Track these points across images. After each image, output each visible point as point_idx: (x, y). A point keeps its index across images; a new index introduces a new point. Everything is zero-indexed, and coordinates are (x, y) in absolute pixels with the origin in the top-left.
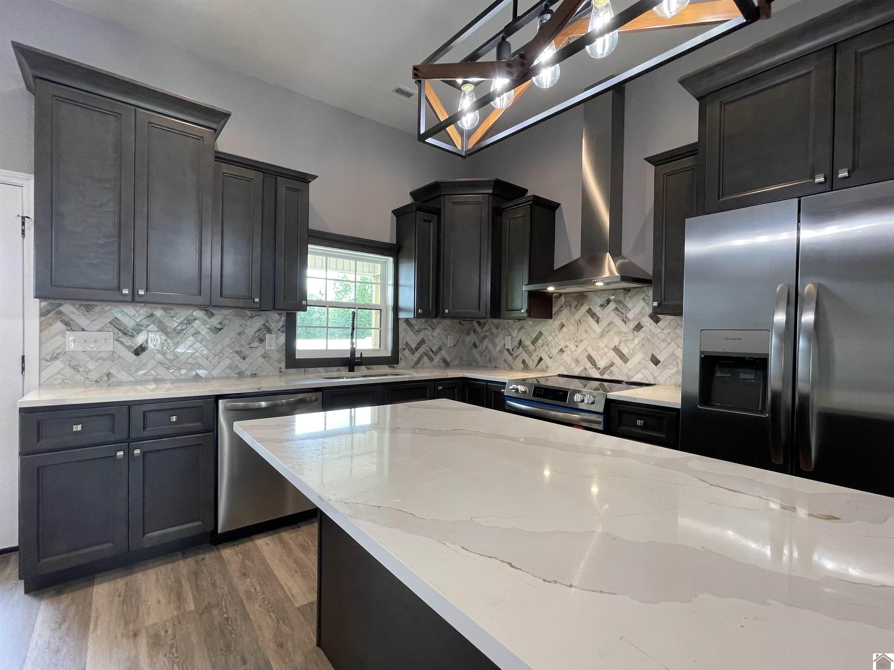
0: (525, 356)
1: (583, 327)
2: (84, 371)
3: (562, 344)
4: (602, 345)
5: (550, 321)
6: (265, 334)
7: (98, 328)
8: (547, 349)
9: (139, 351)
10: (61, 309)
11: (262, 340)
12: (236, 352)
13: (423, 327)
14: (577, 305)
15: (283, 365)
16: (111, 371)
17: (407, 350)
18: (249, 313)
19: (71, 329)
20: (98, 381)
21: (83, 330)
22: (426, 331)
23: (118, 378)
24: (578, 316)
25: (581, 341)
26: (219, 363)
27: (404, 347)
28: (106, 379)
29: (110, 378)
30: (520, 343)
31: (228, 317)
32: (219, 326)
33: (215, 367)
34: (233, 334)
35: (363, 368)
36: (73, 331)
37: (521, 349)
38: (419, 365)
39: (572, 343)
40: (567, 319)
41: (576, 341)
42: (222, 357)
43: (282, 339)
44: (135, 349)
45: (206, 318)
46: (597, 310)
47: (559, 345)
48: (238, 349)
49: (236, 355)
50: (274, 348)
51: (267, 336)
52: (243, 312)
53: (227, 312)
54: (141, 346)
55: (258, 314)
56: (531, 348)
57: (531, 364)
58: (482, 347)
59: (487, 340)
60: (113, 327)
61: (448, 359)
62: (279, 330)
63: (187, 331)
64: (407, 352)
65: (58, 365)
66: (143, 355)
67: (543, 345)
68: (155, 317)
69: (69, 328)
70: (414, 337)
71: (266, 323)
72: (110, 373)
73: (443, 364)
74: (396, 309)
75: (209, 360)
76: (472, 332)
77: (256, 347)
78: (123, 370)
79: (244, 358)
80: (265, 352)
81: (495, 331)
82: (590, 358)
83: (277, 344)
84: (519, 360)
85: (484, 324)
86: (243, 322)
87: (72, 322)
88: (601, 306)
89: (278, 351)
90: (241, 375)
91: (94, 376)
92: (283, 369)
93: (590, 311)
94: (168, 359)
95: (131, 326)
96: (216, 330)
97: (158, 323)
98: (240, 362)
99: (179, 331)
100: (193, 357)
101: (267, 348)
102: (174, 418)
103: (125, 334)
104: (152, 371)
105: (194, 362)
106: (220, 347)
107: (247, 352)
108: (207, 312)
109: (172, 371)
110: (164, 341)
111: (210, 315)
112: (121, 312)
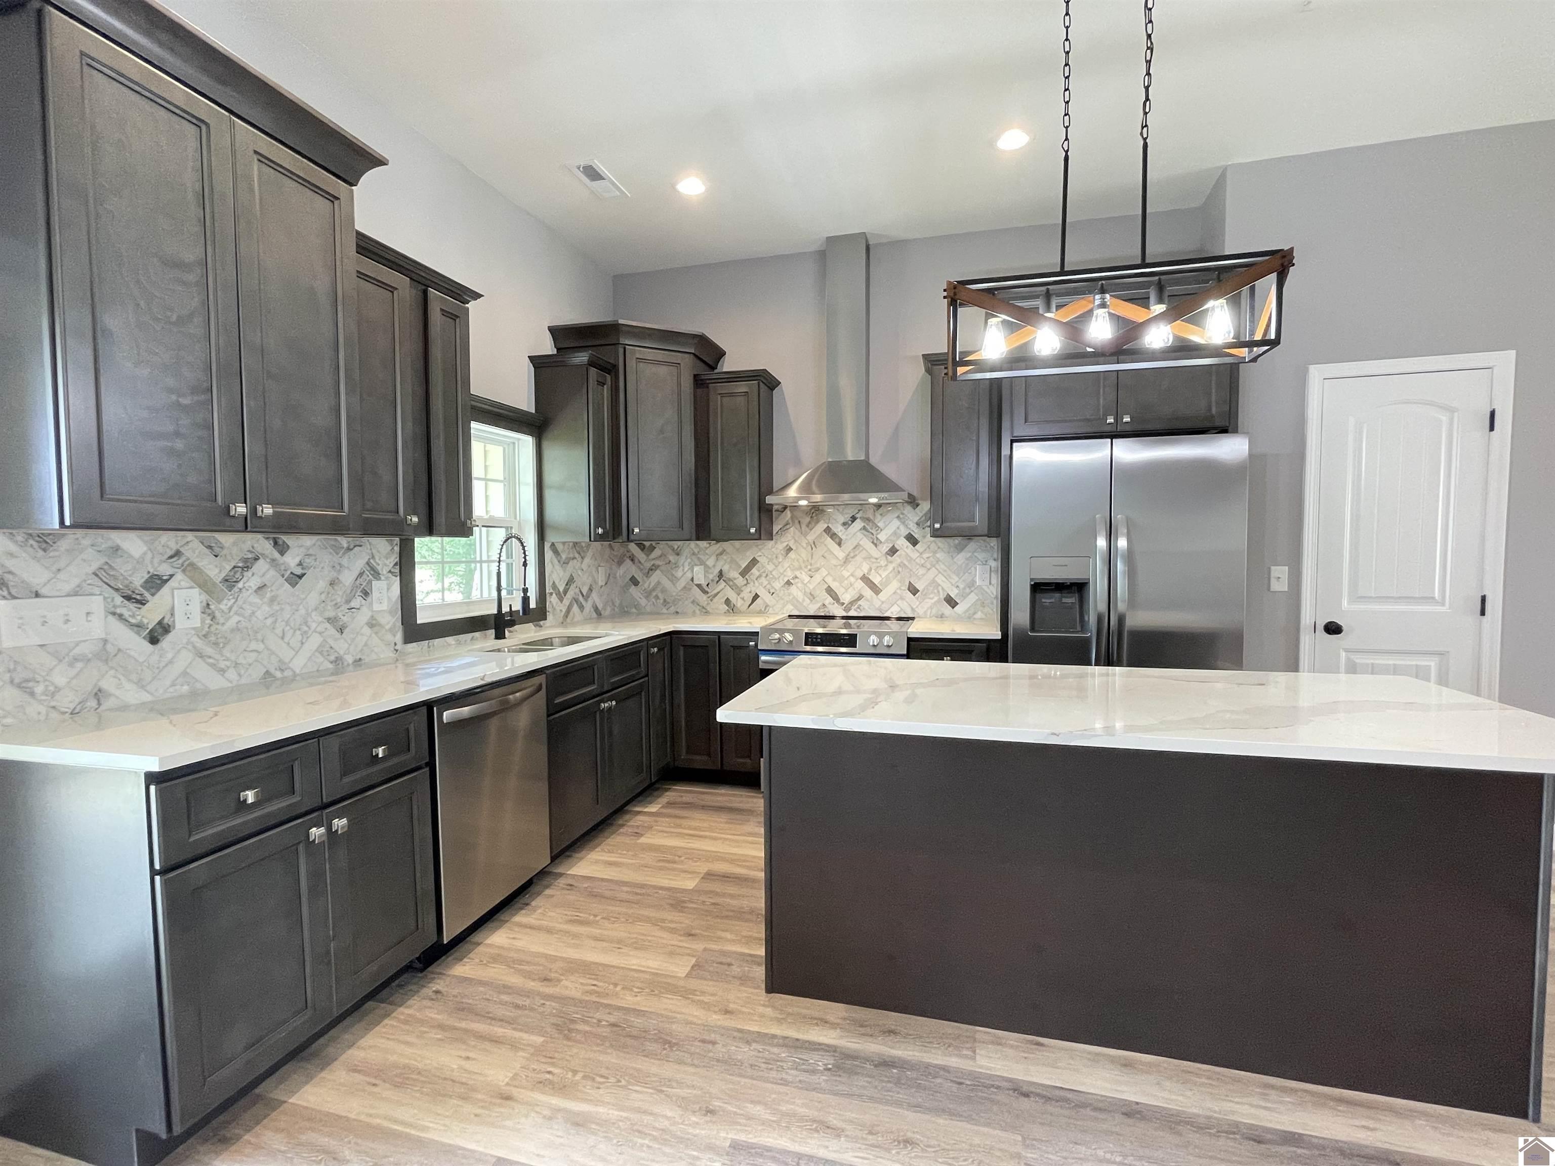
0: (732, 595)
1: (819, 552)
2: (44, 693)
3: (789, 575)
4: (846, 574)
5: (771, 543)
6: (370, 582)
7: (68, 588)
8: (765, 583)
9: (158, 633)
11: (366, 594)
12: (329, 620)
13: (572, 556)
14: (810, 523)
15: (399, 637)
16: (105, 684)
17: (554, 595)
18: (343, 541)
19: (10, 593)
20: (77, 711)
21: (37, 595)
22: (575, 561)
23: (117, 698)
24: (811, 537)
25: (818, 570)
26: (302, 643)
27: (552, 591)
28: (93, 703)
29: (102, 702)
30: (721, 574)
31: (311, 552)
32: (299, 571)
33: (297, 652)
34: (322, 584)
35: (509, 629)
36: (15, 598)
37: (722, 584)
38: (568, 620)
39: (803, 573)
40: (796, 541)
41: (810, 570)
42: (306, 632)
43: (396, 588)
44: (151, 631)
45: (276, 555)
46: (838, 529)
47: (785, 576)
48: (331, 614)
49: (328, 625)
50: (385, 606)
51: (375, 583)
52: (336, 540)
53: (308, 541)
54: (160, 623)
55: (358, 543)
56: (740, 581)
57: (741, 604)
58: (649, 583)
59: (658, 572)
60: (101, 583)
61: (600, 607)
62: (390, 572)
63: (244, 583)
64: (555, 599)
66: (166, 642)
67: (760, 576)
68: (183, 558)
69: (5, 593)
70: (562, 572)
71: (372, 561)
72: (100, 690)
73: (594, 615)
74: (544, 526)
75: (286, 640)
76: (628, 561)
77: (358, 607)
78: (129, 680)
79: (341, 631)
80: (373, 616)
81: (672, 558)
82: (830, 591)
83: (389, 598)
84: (720, 600)
85: (652, 548)
86: (336, 559)
87: (10, 577)
88: (844, 524)
89: (391, 612)
90: (339, 663)
91: (67, 701)
92: (400, 645)
93: (828, 530)
94: (216, 644)
95: (138, 580)
96: (295, 579)
97: (191, 569)
98: (336, 640)
99: (230, 582)
100: (259, 636)
101: (376, 607)
102: (380, 752)
103: (128, 598)
104: (185, 674)
105: (261, 647)
106: (302, 611)
107: (345, 619)
108: (276, 543)
109: (222, 671)
110: (205, 608)
111: (283, 547)
112: (117, 550)
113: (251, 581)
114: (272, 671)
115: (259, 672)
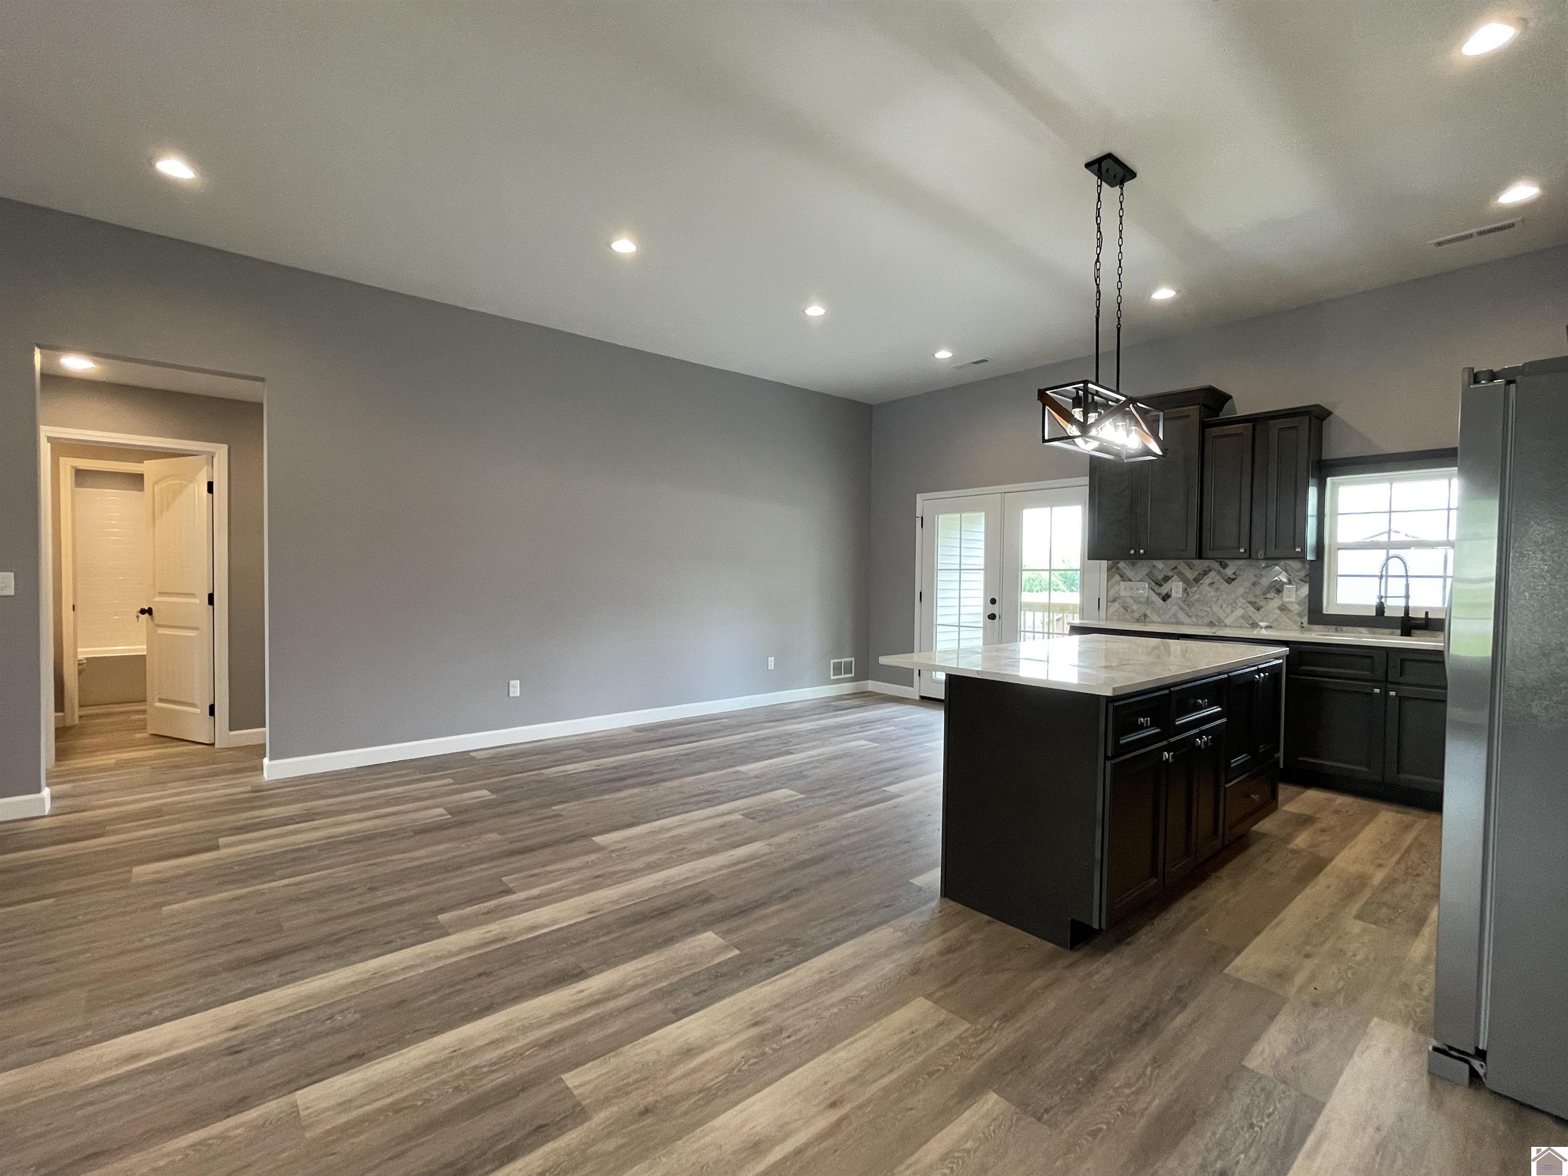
6: (1283, 585)
7: (1140, 578)
9: (1166, 597)
10: (1119, 565)
11: (1280, 592)
12: (1250, 603)
15: (1305, 620)
16: (1147, 613)
18: (1264, 562)
20: (1139, 619)
21: (1131, 581)
23: (1151, 618)
26: (1232, 612)
28: (1143, 618)
29: (1146, 618)
31: (1243, 568)
32: (1233, 577)
33: (1228, 616)
34: (1247, 584)
36: (1125, 581)
42: (1235, 607)
43: (1305, 590)
44: (1164, 596)
45: (1222, 569)
48: (1252, 599)
49: (1249, 605)
50: (1293, 599)
51: (1286, 586)
52: (1257, 563)
53: (1241, 562)
54: (1167, 594)
55: (1274, 563)
60: (1148, 578)
62: (1301, 580)
63: (1204, 581)
65: (1116, 605)
66: (1168, 601)
68: (1178, 569)
69: (1122, 579)
75: (1223, 609)
77: (1272, 598)
78: (1155, 613)
79: (1258, 609)
80: (1283, 605)
83: (1298, 597)
86: (1256, 573)
87: (1124, 574)
89: (1301, 604)
90: (1253, 626)
91: (1136, 615)
92: (1305, 624)
94: (1188, 605)
95: (1160, 577)
96: (1230, 581)
97: (1181, 574)
98: (1254, 613)
99: (1197, 580)
100: (1209, 605)
101: (1288, 600)
103: (1156, 584)
104: (1174, 614)
105: (1209, 610)
106: (1233, 596)
107: (1262, 603)
108: (1221, 563)
109: (1190, 617)
110: (1185, 590)
111: (1224, 566)
112: (1154, 566)
113: (1207, 580)
114: (1214, 621)
115: (1207, 620)
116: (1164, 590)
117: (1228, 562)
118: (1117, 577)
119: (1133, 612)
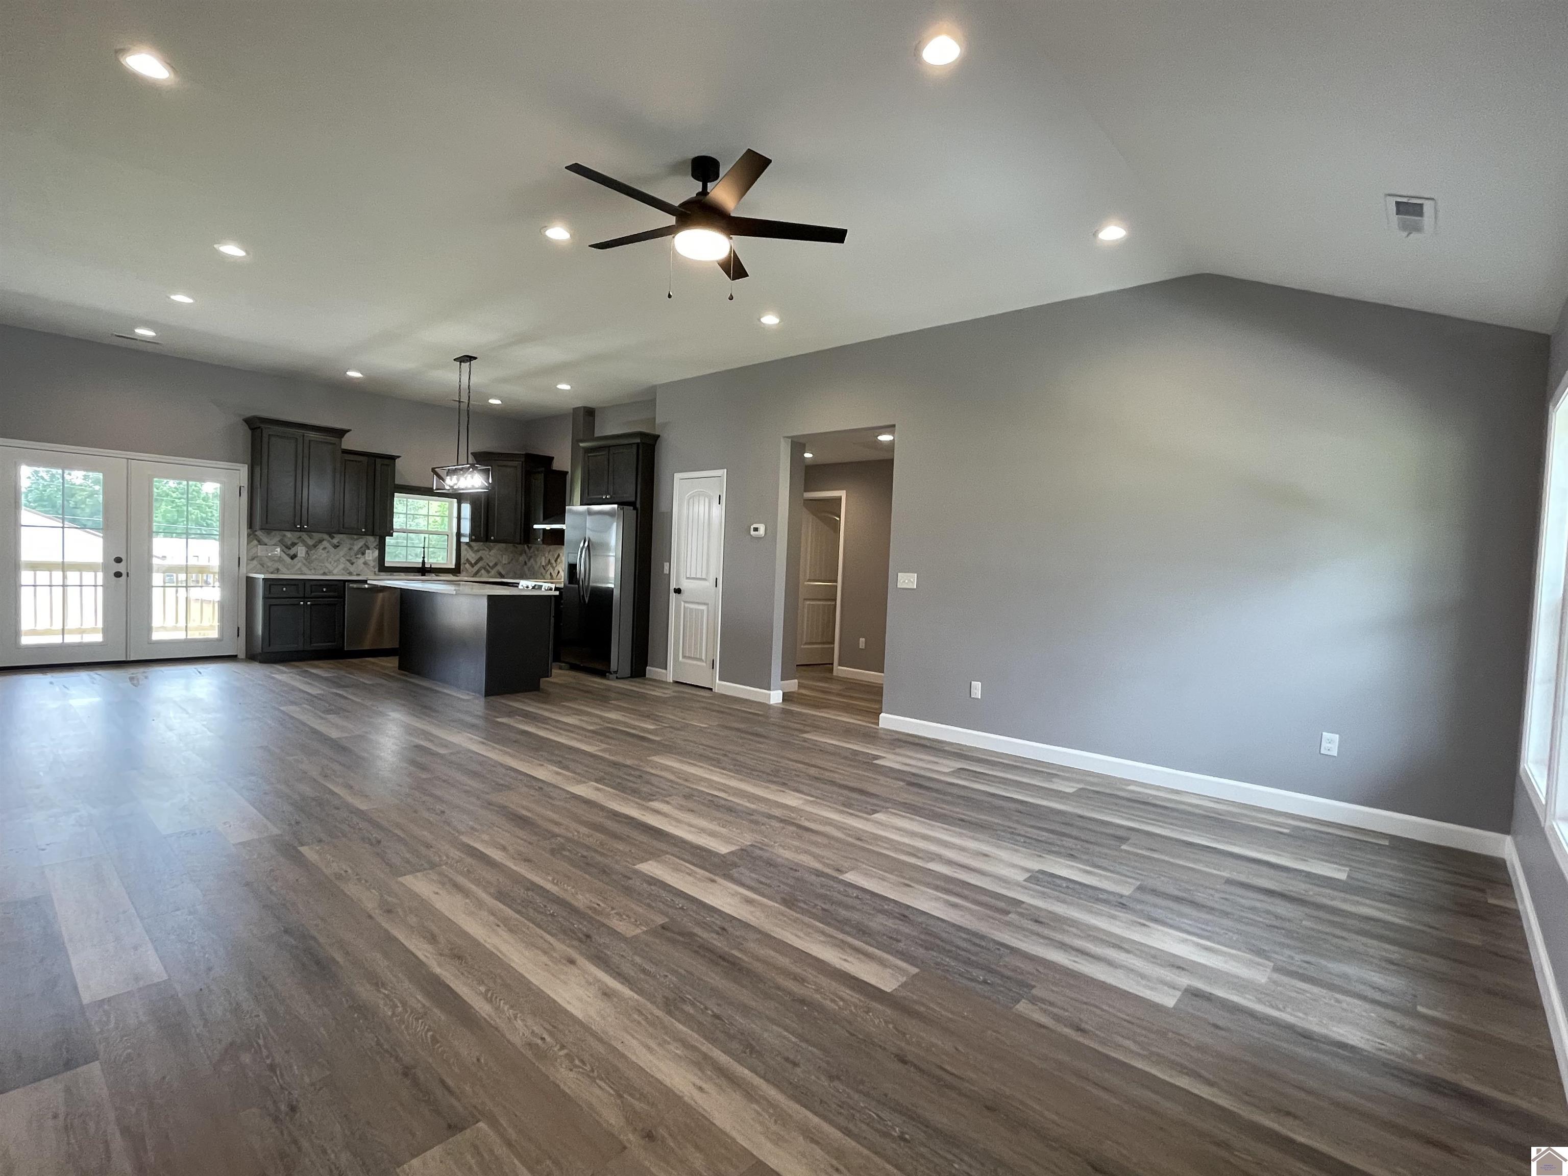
0: (551, 570)
6: (365, 550)
7: (273, 543)
9: (293, 557)
10: (258, 534)
11: (363, 554)
12: (348, 560)
13: (483, 548)
15: (377, 570)
16: (280, 567)
17: (468, 564)
18: (355, 537)
20: (273, 572)
21: (266, 545)
22: (484, 551)
23: (282, 568)
26: (337, 566)
27: (465, 561)
28: (276, 571)
31: (343, 539)
32: (338, 544)
33: (335, 568)
34: (346, 549)
35: (433, 575)
36: (262, 545)
42: (339, 563)
43: (376, 553)
44: (290, 555)
45: (330, 539)
48: (348, 558)
49: (347, 562)
50: (371, 558)
51: (367, 551)
52: (353, 536)
53: (342, 536)
54: (294, 554)
55: (361, 537)
56: (554, 565)
57: (554, 575)
58: (529, 564)
60: (281, 543)
61: (503, 573)
62: (375, 548)
64: (467, 566)
65: (255, 562)
66: (296, 559)
68: (302, 538)
69: (260, 544)
70: (473, 555)
71: (366, 543)
74: (459, 535)
75: (332, 564)
76: (524, 554)
77: (360, 557)
78: (285, 565)
79: (352, 564)
80: (365, 561)
83: (373, 556)
86: (351, 542)
87: (262, 540)
89: (374, 561)
90: (350, 574)
91: (271, 570)
92: (377, 573)
94: (309, 562)
95: (289, 543)
96: (336, 547)
97: (303, 542)
98: (350, 567)
99: (315, 546)
100: (323, 562)
101: (367, 558)
102: (324, 590)
103: (286, 547)
104: (300, 569)
105: (323, 565)
106: (338, 556)
107: (354, 561)
108: (331, 536)
109: (311, 570)
110: (307, 553)
111: (333, 538)
112: (285, 536)
113: (321, 547)
114: (326, 572)
115: (322, 572)
116: (292, 552)
117: (335, 535)
118: (255, 542)
119: (268, 567)
